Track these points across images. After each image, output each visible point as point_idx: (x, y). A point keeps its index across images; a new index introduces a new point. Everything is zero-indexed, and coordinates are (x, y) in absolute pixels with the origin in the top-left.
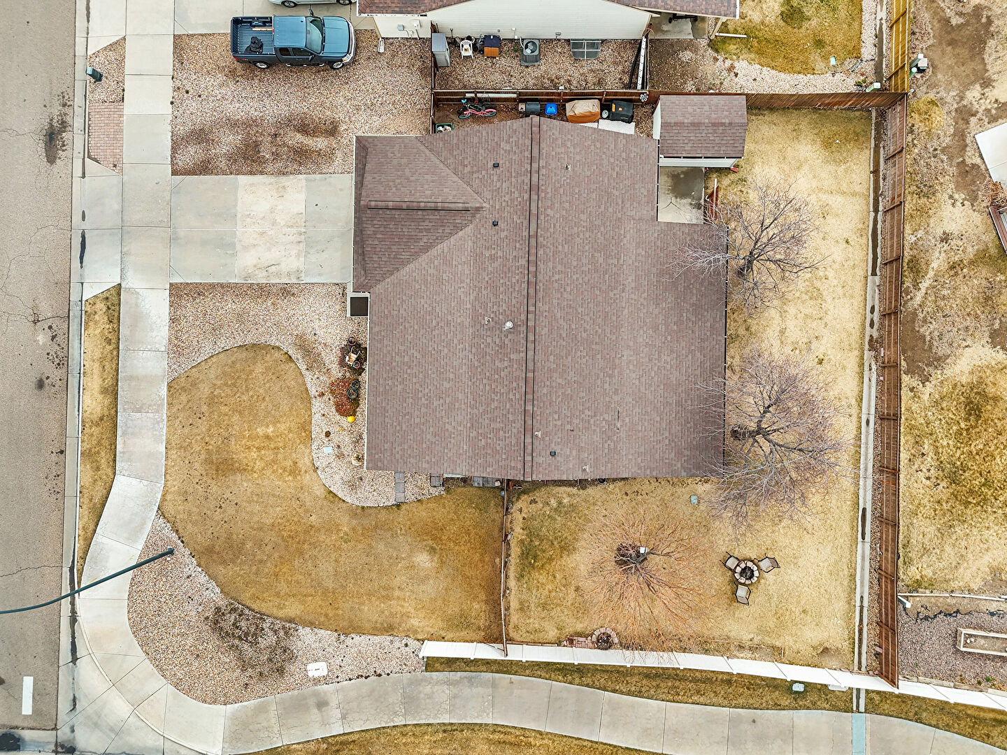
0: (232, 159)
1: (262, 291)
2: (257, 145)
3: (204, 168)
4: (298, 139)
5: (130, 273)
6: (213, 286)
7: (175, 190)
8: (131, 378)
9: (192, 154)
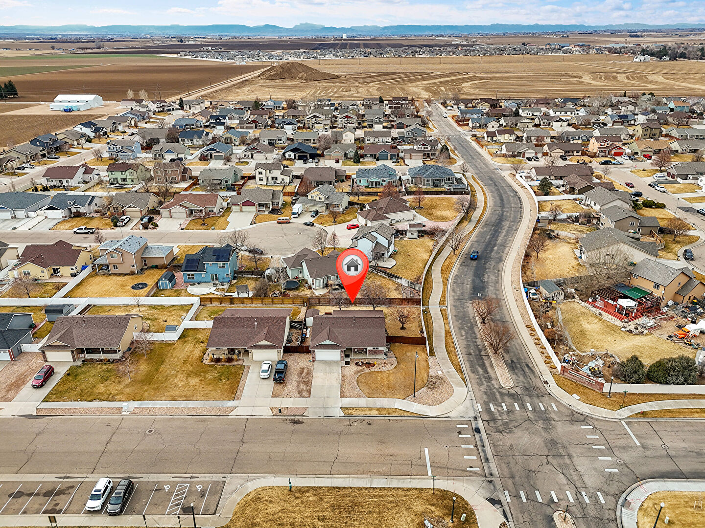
0: (307, 386)
1: (343, 381)
2: (304, 381)
3: (309, 392)
4: (304, 374)
5: (337, 406)
6: (341, 389)
7: (314, 397)
8: (367, 405)
9: (305, 394)
